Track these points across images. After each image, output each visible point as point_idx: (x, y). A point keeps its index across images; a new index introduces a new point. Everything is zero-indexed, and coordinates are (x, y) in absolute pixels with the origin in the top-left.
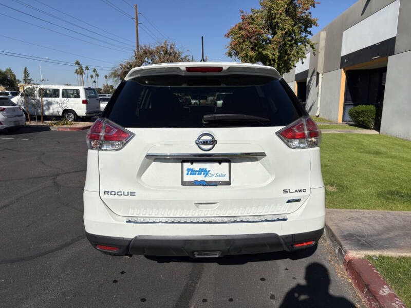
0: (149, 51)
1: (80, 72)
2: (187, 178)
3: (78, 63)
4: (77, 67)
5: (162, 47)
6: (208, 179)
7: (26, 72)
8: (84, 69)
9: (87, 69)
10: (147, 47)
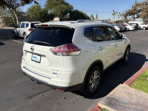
0: (139, 4)
1: (114, 14)
2: (33, 59)
3: (114, 11)
4: (113, 12)
5: (145, 2)
6: (36, 60)
7: (97, 16)
8: (116, 13)
9: (117, 13)
10: (139, 3)
